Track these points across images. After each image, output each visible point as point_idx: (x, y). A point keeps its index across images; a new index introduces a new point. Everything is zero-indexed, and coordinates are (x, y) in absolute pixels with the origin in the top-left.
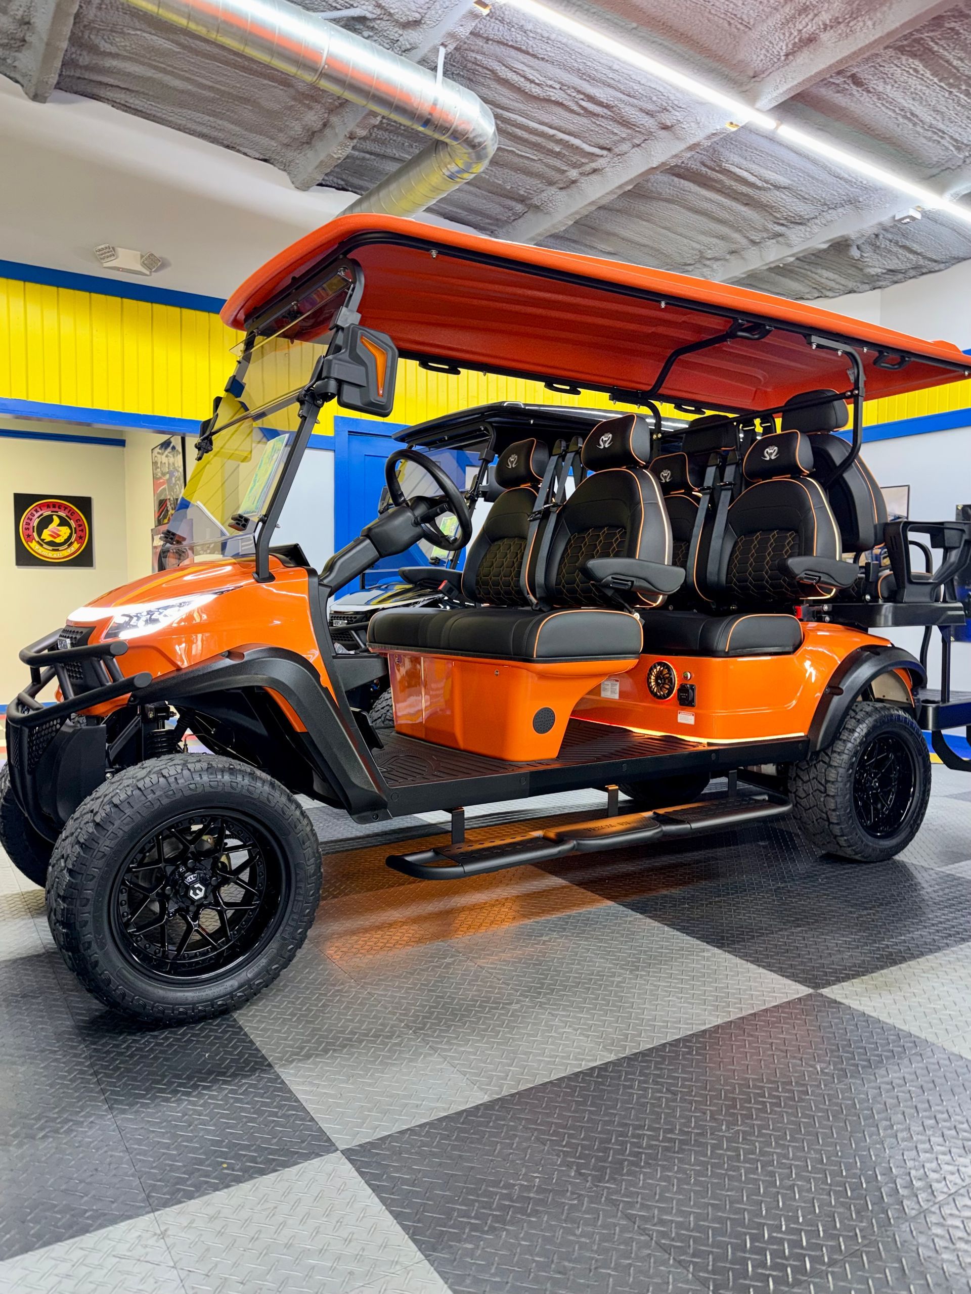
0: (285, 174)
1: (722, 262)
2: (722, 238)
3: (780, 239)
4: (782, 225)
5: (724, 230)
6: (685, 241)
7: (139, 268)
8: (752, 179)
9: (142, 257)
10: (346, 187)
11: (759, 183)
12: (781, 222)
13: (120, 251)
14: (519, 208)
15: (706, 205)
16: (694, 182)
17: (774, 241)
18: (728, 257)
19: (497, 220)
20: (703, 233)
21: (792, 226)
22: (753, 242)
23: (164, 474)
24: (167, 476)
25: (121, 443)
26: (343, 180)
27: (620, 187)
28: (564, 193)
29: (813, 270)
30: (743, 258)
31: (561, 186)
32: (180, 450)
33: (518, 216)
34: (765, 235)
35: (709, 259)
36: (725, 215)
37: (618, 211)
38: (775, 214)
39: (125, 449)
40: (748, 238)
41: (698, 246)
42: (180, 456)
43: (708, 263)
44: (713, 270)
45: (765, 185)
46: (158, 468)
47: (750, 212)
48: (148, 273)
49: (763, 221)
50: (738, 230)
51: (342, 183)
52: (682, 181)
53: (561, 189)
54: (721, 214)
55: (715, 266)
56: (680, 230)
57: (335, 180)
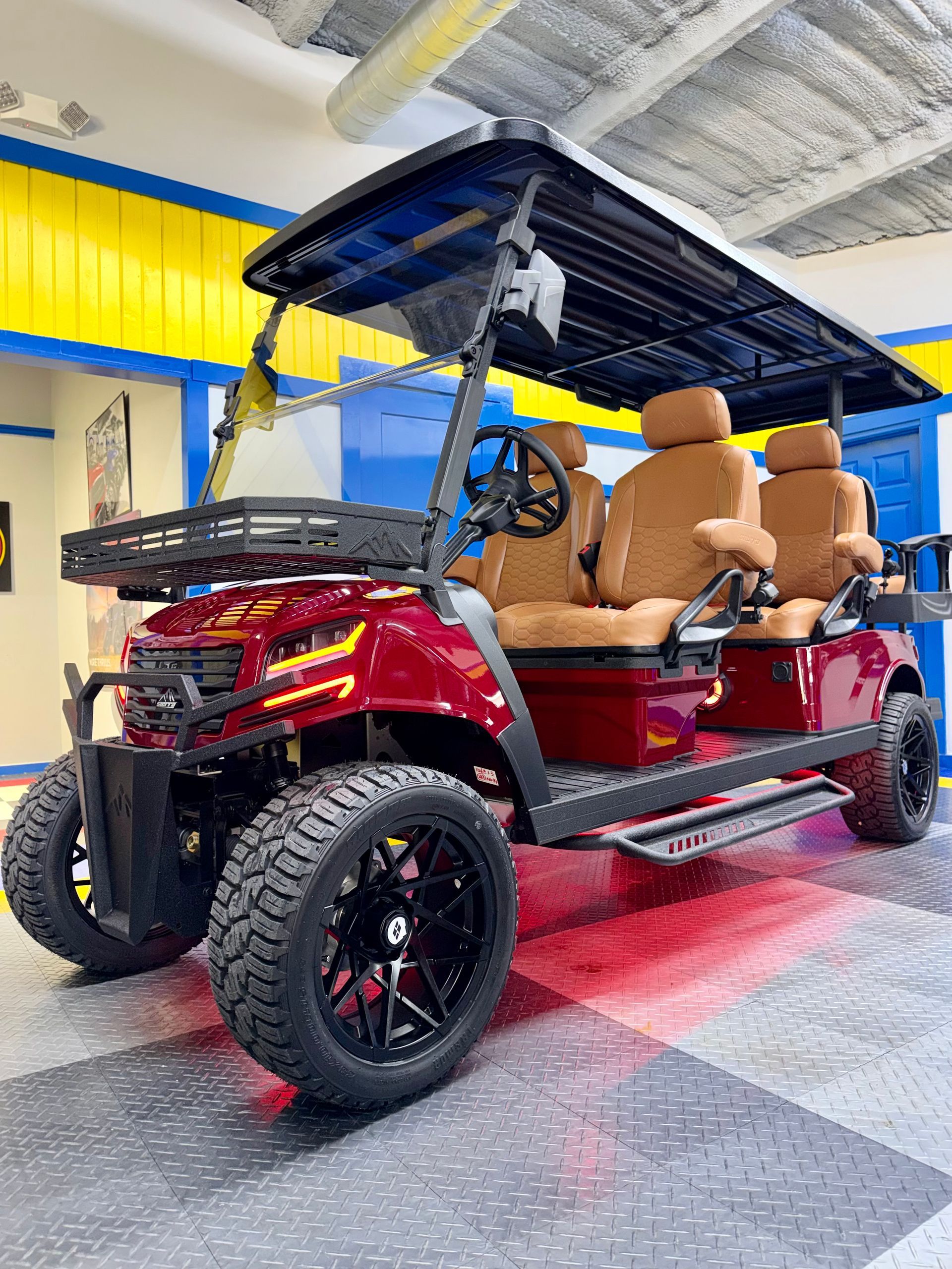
0: (267, 21)
1: (827, 174)
2: (838, 134)
3: (918, 130)
4: (929, 105)
5: (843, 119)
6: (789, 140)
7: (55, 122)
8: (920, 18)
9: (59, 108)
10: (348, 49)
11: (927, 26)
12: (931, 99)
13: (28, 97)
14: (582, 84)
15: (836, 76)
16: (831, 32)
17: (908, 135)
18: (838, 165)
19: (548, 109)
20: (816, 127)
21: (941, 106)
22: (881, 139)
23: (100, 459)
24: (105, 460)
25: (49, 434)
26: (347, 38)
27: (743, 25)
28: (650, 53)
29: (939, 184)
30: (859, 166)
31: (648, 41)
32: (122, 418)
33: (580, 99)
34: (900, 124)
35: (812, 170)
36: (852, 92)
37: (714, 89)
38: (927, 86)
39: (54, 441)
40: (872, 131)
41: (802, 148)
42: (122, 429)
43: (808, 176)
44: (814, 186)
45: (934, 30)
46: (93, 452)
47: (890, 86)
48: (70, 134)
49: (904, 100)
50: (863, 118)
51: (345, 43)
52: (815, 28)
53: (648, 46)
54: (851, 91)
55: (817, 181)
56: (788, 123)
57: (336, 37)
